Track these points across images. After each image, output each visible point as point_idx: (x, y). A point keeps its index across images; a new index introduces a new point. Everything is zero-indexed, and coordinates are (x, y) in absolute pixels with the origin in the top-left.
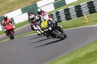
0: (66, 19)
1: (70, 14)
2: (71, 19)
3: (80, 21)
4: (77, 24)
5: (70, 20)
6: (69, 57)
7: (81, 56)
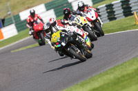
0: (109, 19)
1: (114, 12)
2: (115, 19)
3: (128, 21)
4: (125, 26)
5: (114, 21)
6: (112, 73)
7: (130, 72)
